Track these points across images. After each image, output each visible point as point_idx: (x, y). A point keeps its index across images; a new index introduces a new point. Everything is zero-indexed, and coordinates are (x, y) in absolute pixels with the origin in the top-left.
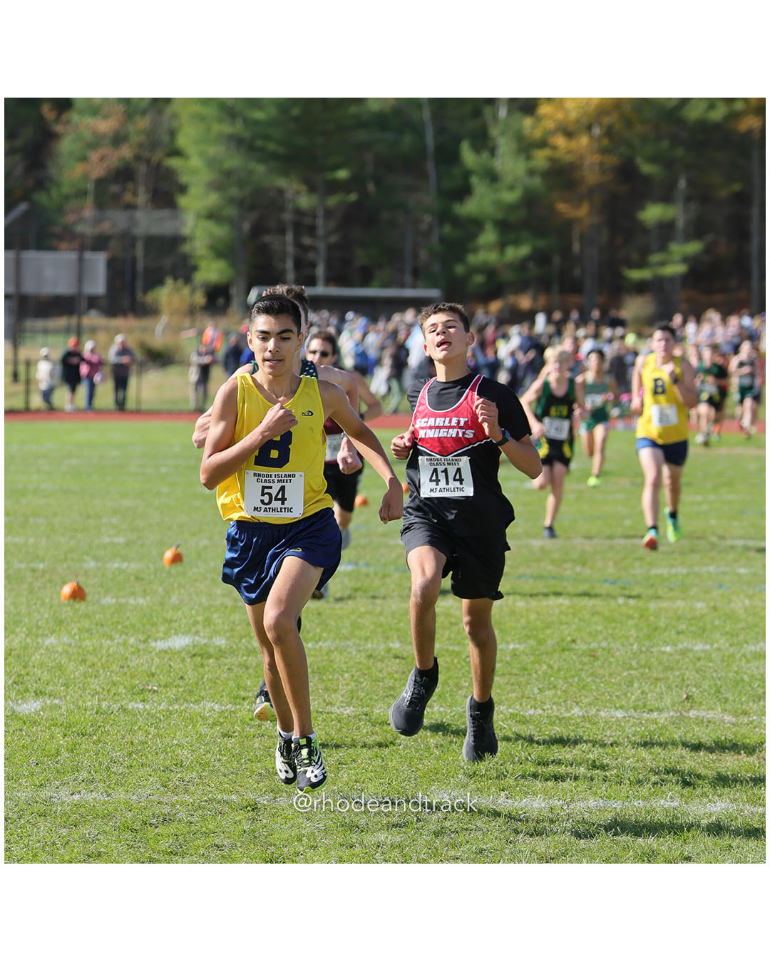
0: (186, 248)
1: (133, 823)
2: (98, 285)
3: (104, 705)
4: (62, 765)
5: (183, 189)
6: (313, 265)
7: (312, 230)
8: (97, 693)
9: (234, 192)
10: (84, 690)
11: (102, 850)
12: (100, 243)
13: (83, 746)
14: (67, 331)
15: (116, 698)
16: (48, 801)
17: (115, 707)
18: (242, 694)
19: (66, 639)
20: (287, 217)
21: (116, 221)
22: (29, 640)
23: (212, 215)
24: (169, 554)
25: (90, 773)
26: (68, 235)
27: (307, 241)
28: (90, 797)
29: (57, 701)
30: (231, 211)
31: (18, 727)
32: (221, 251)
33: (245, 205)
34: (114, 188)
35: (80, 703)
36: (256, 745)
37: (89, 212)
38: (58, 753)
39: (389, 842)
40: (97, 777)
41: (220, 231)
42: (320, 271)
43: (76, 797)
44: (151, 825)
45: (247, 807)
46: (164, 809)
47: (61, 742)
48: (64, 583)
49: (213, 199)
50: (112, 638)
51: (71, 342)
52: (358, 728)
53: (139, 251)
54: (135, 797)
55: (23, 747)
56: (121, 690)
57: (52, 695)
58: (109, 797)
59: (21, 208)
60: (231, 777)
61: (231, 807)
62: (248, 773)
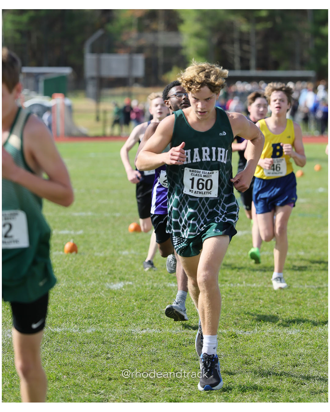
0: (184, 52)
1: (174, 344)
2: (139, 71)
3: (155, 285)
4: (136, 315)
5: (182, 21)
6: (248, 60)
7: (248, 42)
8: (151, 279)
9: (209, 23)
10: (144, 277)
11: (159, 358)
12: (140, 50)
13: (146, 306)
14: (123, 95)
15: (161, 281)
16: (130, 333)
17: (161, 286)
18: (225, 278)
19: (133, 252)
20: (236, 35)
21: (147, 39)
22: (114, 252)
23: (198, 35)
25: (150, 319)
26: (124, 46)
27: (246, 47)
28: (151, 331)
29: (131, 283)
30: (207, 33)
31: (112, 296)
32: (202, 53)
33: (214, 30)
34: (147, 22)
35: (143, 284)
36: (234, 305)
37: (134, 33)
38: (133, 309)
39: (305, 353)
40: (154, 321)
41: (202, 43)
42: (253, 63)
43: (144, 331)
44: (183, 345)
45: (232, 336)
46: (189, 337)
47: (135, 304)
48: (130, 223)
49: (197, 27)
52: (285, 296)
53: (160, 54)
54: (174, 331)
55: (116, 306)
56: (163, 277)
57: (128, 280)
58: (161, 331)
59: (100, 33)
60: (222, 321)
61: (224, 336)
62: (231, 319)
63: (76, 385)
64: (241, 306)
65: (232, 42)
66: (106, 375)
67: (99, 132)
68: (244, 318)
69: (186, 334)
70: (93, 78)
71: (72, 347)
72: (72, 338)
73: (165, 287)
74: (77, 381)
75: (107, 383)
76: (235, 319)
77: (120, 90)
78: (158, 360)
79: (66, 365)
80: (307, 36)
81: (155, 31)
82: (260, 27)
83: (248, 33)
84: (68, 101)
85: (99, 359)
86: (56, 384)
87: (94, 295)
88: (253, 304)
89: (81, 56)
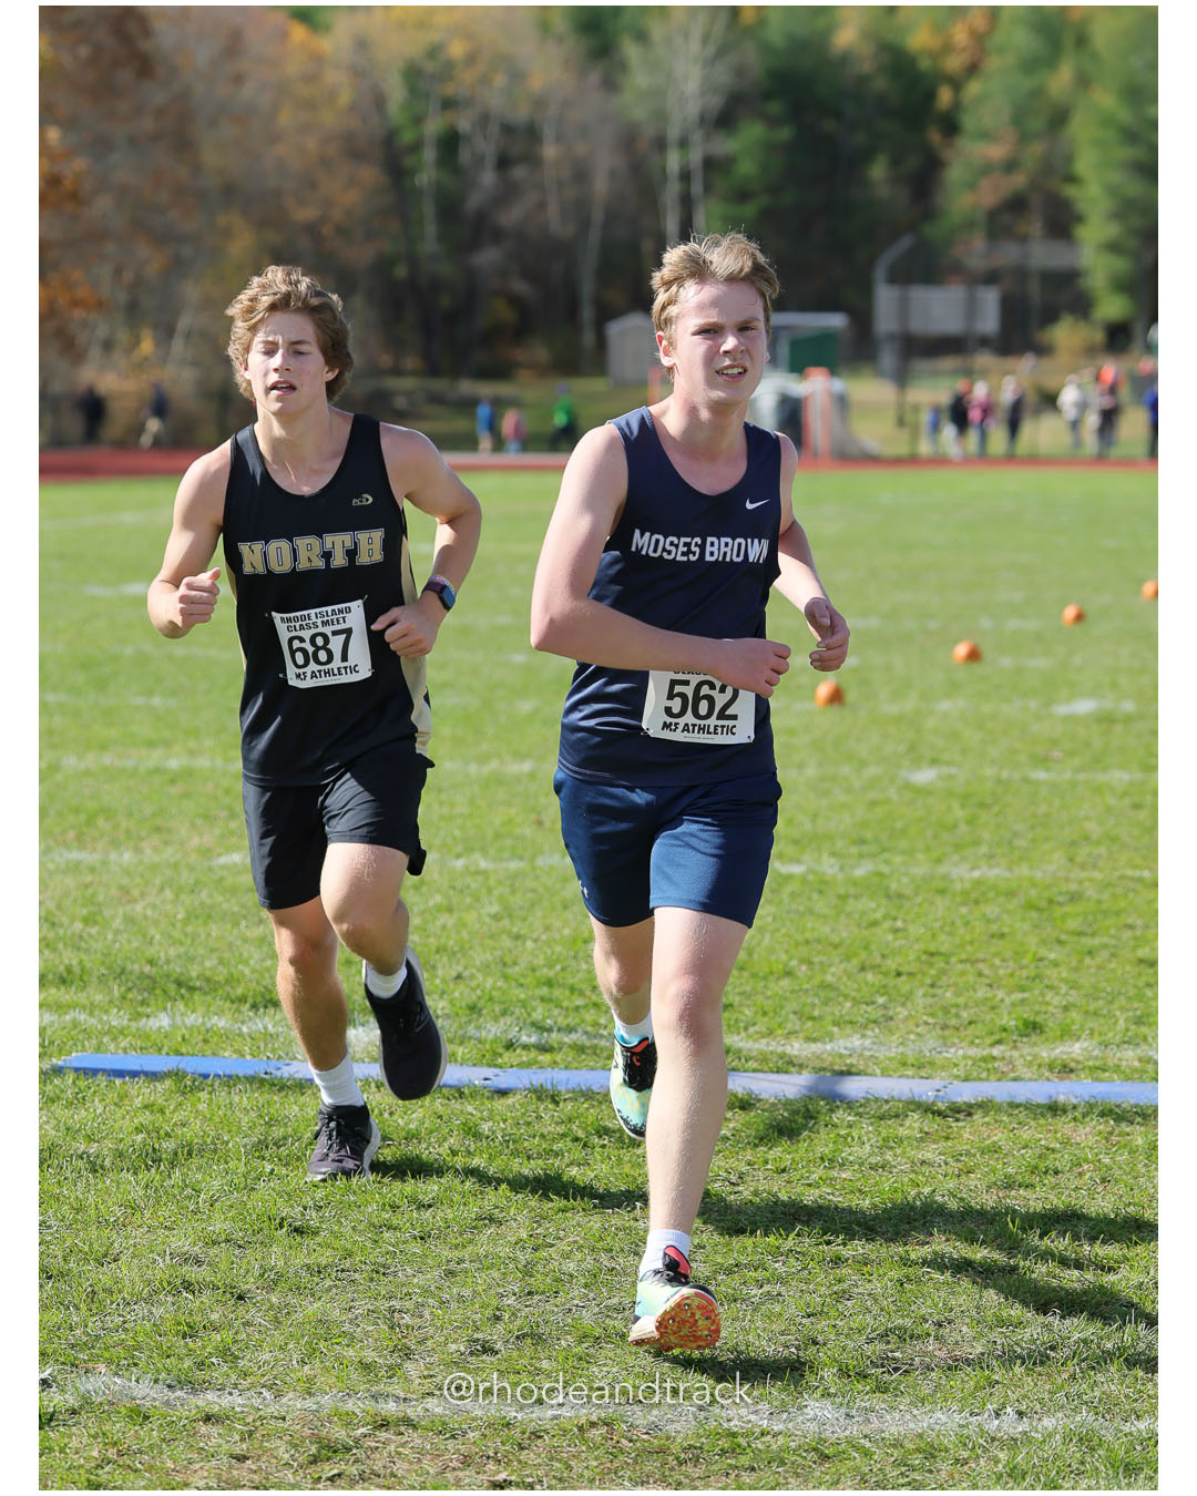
1: (1039, 901)
2: (989, 322)
3: (1004, 775)
12: (991, 278)
14: (955, 373)
15: (1017, 766)
16: (945, 877)
19: (962, 703)
21: (1008, 254)
22: (922, 704)
23: (1113, 248)
24: (1070, 612)
26: (957, 269)
28: (991, 873)
29: (954, 770)
34: (1007, 220)
35: (979, 772)
37: (978, 242)
38: (955, 826)
43: (977, 873)
46: (1071, 886)
48: (956, 642)
50: (1011, 702)
51: (960, 385)
56: (1022, 757)
57: (949, 763)
59: (905, 243)
63: (824, 986)
66: (891, 964)
67: (902, 449)
70: (892, 337)
71: (820, 905)
72: (822, 886)
73: (1025, 780)
74: (829, 978)
75: (892, 982)
77: (948, 363)
78: (1002, 936)
79: (807, 942)
81: (1023, 239)
84: (838, 385)
85: (878, 931)
86: (785, 983)
87: (871, 795)
89: (867, 290)
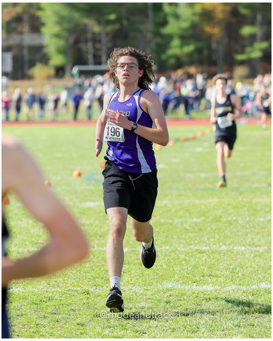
0: (45, 50)
1: (36, 301)
2: (8, 67)
5: (43, 24)
6: (100, 57)
7: (99, 41)
8: (17, 245)
9: (66, 25)
11: (23, 313)
15: (26, 246)
20: (89, 36)
21: (15, 39)
23: (57, 36)
27: (98, 46)
28: (17, 290)
30: (65, 34)
32: (61, 51)
33: (71, 31)
34: (14, 25)
39: (147, 306)
41: (61, 43)
42: (104, 59)
43: (11, 290)
44: (44, 301)
45: (85, 293)
46: (49, 294)
49: (56, 29)
50: (21, 220)
52: (130, 257)
53: (26, 52)
54: (36, 290)
56: (27, 243)
58: (25, 290)
60: (77, 280)
61: (78, 293)
62: (84, 278)
64: (93, 266)
65: (86, 41)
68: (95, 277)
69: (46, 292)
76: (88, 279)
80: (149, 36)
81: (21, 33)
82: (109, 28)
83: (100, 34)
88: (103, 265)
